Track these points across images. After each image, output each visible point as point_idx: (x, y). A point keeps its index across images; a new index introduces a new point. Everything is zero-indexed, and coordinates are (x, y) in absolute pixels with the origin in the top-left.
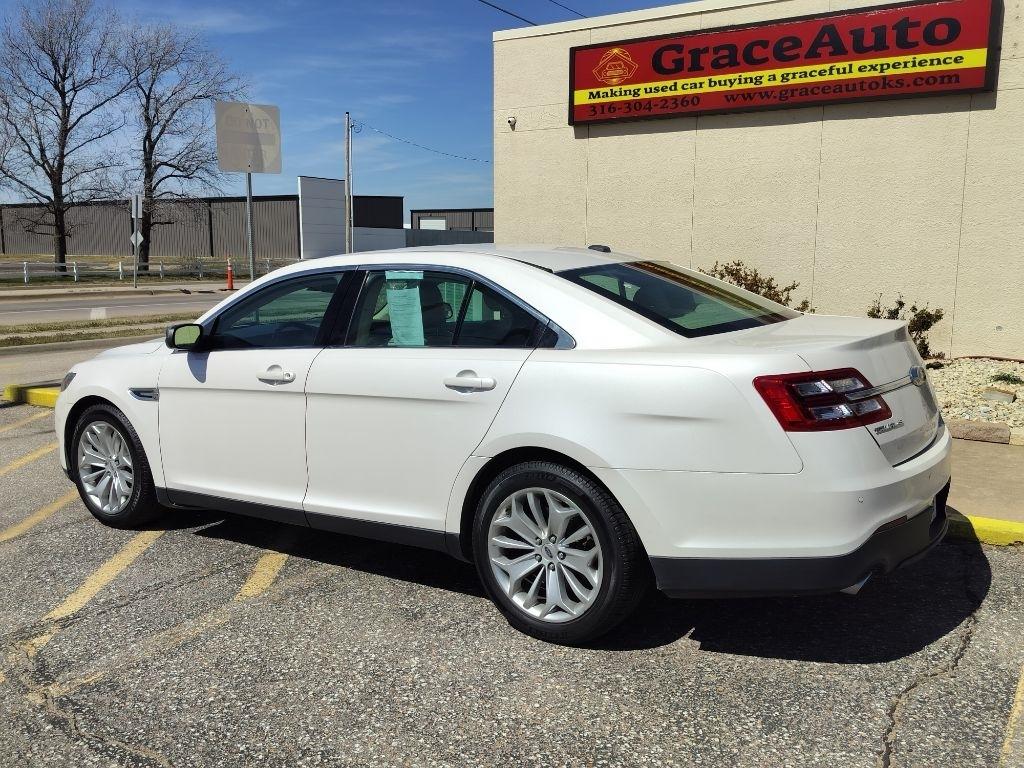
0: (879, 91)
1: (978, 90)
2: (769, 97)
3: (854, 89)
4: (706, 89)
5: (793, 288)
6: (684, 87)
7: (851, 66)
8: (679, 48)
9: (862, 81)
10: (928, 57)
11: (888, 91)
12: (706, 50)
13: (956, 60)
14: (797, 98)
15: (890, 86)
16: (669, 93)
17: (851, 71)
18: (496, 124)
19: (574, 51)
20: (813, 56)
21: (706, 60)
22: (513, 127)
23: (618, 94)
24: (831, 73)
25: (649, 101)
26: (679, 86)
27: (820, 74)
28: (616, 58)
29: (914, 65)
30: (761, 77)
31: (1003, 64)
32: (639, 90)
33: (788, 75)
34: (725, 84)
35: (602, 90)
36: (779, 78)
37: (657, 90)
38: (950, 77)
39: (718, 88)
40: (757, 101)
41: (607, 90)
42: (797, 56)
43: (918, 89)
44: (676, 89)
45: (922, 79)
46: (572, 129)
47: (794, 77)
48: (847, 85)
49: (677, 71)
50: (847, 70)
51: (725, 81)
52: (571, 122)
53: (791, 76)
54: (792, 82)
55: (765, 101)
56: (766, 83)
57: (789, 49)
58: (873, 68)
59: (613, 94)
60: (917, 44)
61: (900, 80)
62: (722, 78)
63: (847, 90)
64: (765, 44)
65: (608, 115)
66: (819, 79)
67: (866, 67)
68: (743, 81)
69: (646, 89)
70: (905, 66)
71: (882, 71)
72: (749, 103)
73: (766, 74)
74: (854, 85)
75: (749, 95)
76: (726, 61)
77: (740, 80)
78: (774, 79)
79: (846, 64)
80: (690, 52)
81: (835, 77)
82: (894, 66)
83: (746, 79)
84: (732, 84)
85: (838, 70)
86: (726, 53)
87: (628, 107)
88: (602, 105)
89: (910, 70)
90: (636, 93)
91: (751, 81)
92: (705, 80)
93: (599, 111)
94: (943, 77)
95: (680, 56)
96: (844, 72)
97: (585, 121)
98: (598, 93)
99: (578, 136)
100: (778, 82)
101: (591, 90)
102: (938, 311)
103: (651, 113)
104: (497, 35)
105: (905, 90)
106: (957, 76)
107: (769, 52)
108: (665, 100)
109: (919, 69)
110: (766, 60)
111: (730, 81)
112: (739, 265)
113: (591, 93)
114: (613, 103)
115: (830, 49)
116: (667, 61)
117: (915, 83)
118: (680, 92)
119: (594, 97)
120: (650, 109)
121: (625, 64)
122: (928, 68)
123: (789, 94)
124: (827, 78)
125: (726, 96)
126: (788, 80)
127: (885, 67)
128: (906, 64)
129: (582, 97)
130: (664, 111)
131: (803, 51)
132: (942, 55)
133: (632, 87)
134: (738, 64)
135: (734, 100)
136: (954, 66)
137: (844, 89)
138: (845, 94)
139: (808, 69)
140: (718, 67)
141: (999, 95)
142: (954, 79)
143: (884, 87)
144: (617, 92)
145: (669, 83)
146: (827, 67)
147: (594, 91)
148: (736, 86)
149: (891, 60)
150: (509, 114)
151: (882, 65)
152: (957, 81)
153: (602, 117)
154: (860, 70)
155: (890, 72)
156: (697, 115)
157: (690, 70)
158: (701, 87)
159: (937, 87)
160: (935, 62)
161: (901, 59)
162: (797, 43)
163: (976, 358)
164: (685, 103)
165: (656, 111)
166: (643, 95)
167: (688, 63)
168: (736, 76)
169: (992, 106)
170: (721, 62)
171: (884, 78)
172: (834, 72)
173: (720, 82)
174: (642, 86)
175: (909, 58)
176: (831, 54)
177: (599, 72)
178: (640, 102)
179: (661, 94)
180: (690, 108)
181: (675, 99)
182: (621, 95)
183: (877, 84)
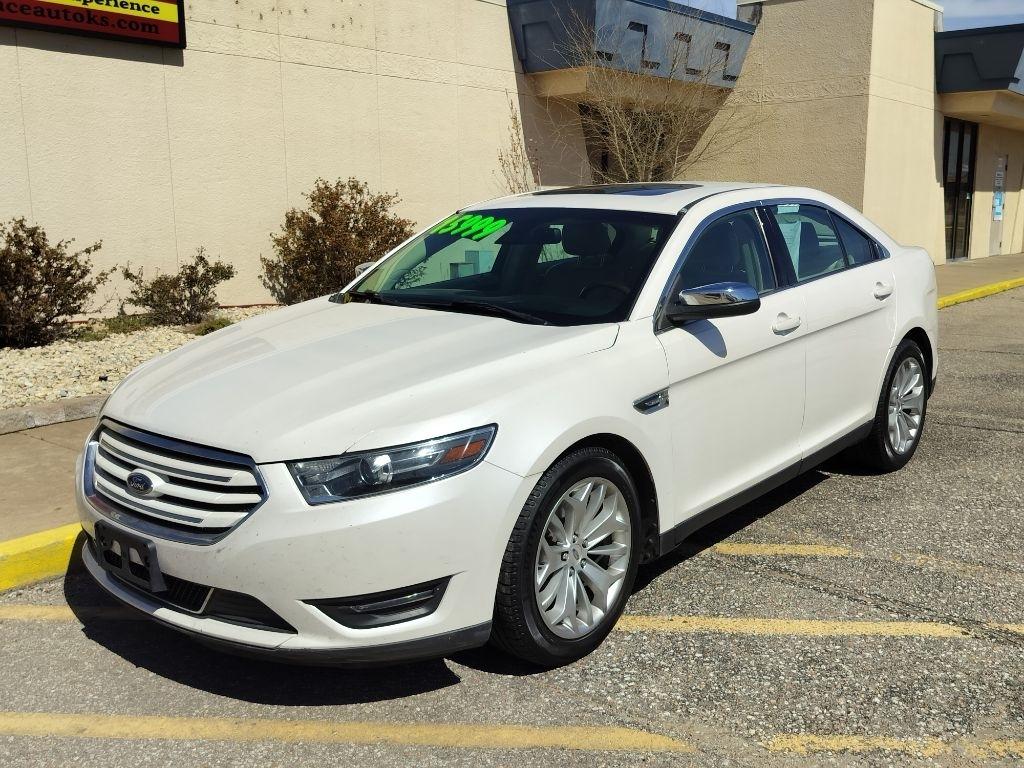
0: (84, 26)
1: (173, 44)
3: (58, 17)
5: (97, 247)
9: (66, 9)
11: (92, 27)
13: (153, 10)
15: (95, 22)
29: (116, 5)
38: (150, 26)
43: (123, 32)
61: (106, 18)
63: (48, 16)
74: (57, 12)
89: (112, 9)
94: (144, 25)
105: (108, 30)
109: (119, 10)
117: (119, 24)
122: (128, 11)
136: (151, 15)
137: (46, 13)
143: (89, 22)
152: (157, 32)
155: (93, 6)
159: (138, 34)
160: (136, 7)
169: (180, 63)
171: (89, 11)
183: (82, 17)
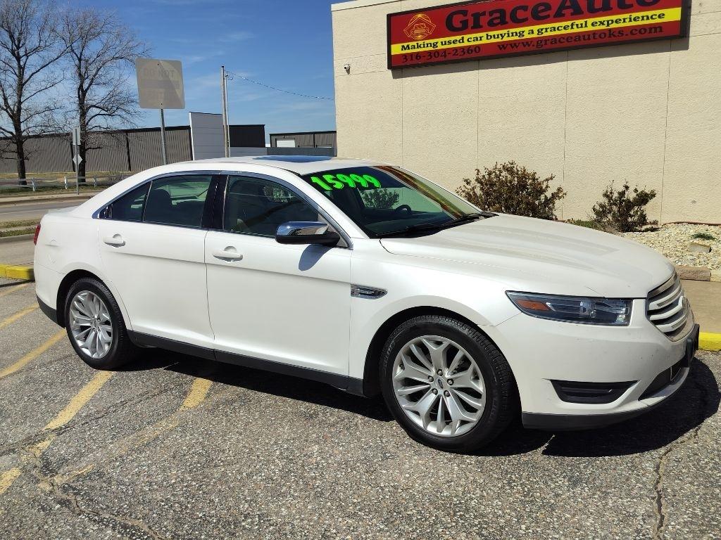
0: (607, 40)
1: (676, 36)
2: (529, 45)
3: (589, 39)
4: (484, 41)
5: (551, 179)
6: (469, 40)
7: (586, 22)
8: (465, 13)
9: (594, 33)
10: (640, 14)
11: (614, 39)
12: (484, 14)
13: (659, 17)
14: (549, 46)
15: (614, 36)
16: (458, 45)
17: (586, 26)
18: (336, 70)
19: (390, 17)
20: (559, 16)
21: (484, 20)
22: (348, 71)
23: (422, 46)
24: (572, 28)
25: (445, 51)
26: (465, 40)
27: (565, 28)
28: (420, 21)
29: (630, 21)
30: (523, 32)
31: (693, 18)
32: (437, 43)
33: (542, 29)
34: (498, 37)
35: (411, 44)
36: (536, 32)
37: (449, 42)
38: (655, 28)
39: (493, 40)
40: (521, 49)
41: (415, 43)
42: (549, 16)
43: (632, 37)
44: (463, 42)
45: (636, 30)
46: (390, 71)
47: (546, 31)
48: (584, 36)
49: (463, 29)
50: (584, 25)
51: (498, 35)
52: (390, 67)
53: (544, 31)
54: (545, 34)
55: (527, 49)
56: (527, 36)
57: (543, 11)
58: (602, 23)
59: (419, 46)
60: (631, 6)
61: (621, 31)
62: (496, 33)
63: (584, 39)
64: (525, 8)
65: (415, 62)
66: (563, 32)
67: (596, 23)
68: (511, 35)
69: (442, 42)
70: (624, 21)
71: (608, 25)
72: (515, 50)
73: (526, 29)
74: (589, 35)
75: (515, 44)
76: (498, 21)
77: (508, 34)
78: (533, 33)
79: (582, 21)
80: (472, 15)
81: (576, 30)
82: (616, 22)
83: (512, 33)
84: (503, 37)
85: (577, 25)
86: (498, 15)
87: (430, 55)
88: (411, 55)
89: (628, 24)
90: (435, 45)
91: (516, 35)
92: (484, 34)
93: (409, 58)
94: (651, 29)
95: (465, 18)
96: (582, 27)
97: (399, 66)
98: (408, 46)
99: (395, 77)
100: (535, 35)
101: (402, 44)
102: (652, 191)
103: (446, 59)
104: (334, 7)
105: (624, 38)
106: (661, 27)
107: (528, 14)
108: (456, 49)
109: (634, 23)
110: (527, 19)
111: (501, 35)
112: (512, 164)
113: (403, 46)
114: (418, 53)
115: (571, 11)
116: (457, 22)
117: (631, 32)
118: (466, 44)
119: (405, 49)
120: (445, 56)
121: (427, 25)
122: (640, 23)
123: (543, 43)
124: (569, 31)
125: (499, 46)
126: (542, 33)
127: (610, 22)
128: (624, 19)
129: (397, 49)
130: (455, 57)
131: (552, 13)
132: (650, 13)
133: (432, 41)
134: (507, 23)
135: (505, 48)
136: (658, 21)
137: (582, 38)
138: (583, 42)
139: (556, 25)
140: (492, 25)
141: (691, 40)
142: (658, 30)
143: (610, 37)
144: (421, 45)
145: (458, 38)
146: (569, 23)
147: (405, 45)
148: (506, 39)
149: (614, 18)
150: (345, 63)
151: (608, 21)
152: (661, 31)
153: (411, 63)
154: (593, 25)
155: (614, 26)
156: (478, 59)
157: (472, 28)
158: (481, 40)
159: (647, 35)
160: (645, 18)
161: (621, 17)
162: (548, 7)
163: (678, 223)
164: (470, 52)
165: (449, 57)
166: (440, 47)
167: (471, 24)
168: (505, 31)
169: (687, 48)
170: (495, 22)
171: (610, 30)
172: (575, 27)
173: (494, 36)
174: (439, 40)
175: (627, 16)
176: (572, 14)
177: (409, 31)
178: (438, 52)
179: (452, 46)
180: (474, 55)
181: (463, 48)
182: (424, 47)
183: (605, 34)
